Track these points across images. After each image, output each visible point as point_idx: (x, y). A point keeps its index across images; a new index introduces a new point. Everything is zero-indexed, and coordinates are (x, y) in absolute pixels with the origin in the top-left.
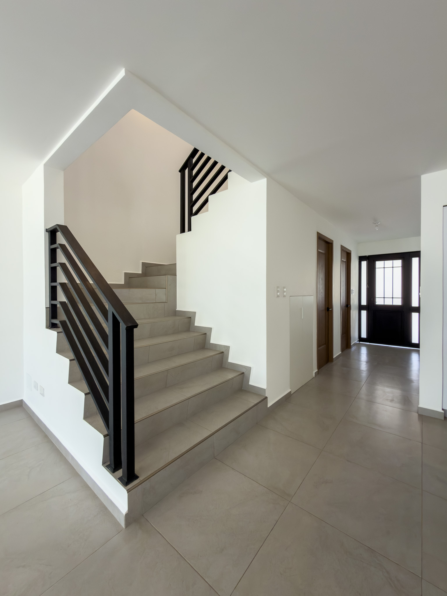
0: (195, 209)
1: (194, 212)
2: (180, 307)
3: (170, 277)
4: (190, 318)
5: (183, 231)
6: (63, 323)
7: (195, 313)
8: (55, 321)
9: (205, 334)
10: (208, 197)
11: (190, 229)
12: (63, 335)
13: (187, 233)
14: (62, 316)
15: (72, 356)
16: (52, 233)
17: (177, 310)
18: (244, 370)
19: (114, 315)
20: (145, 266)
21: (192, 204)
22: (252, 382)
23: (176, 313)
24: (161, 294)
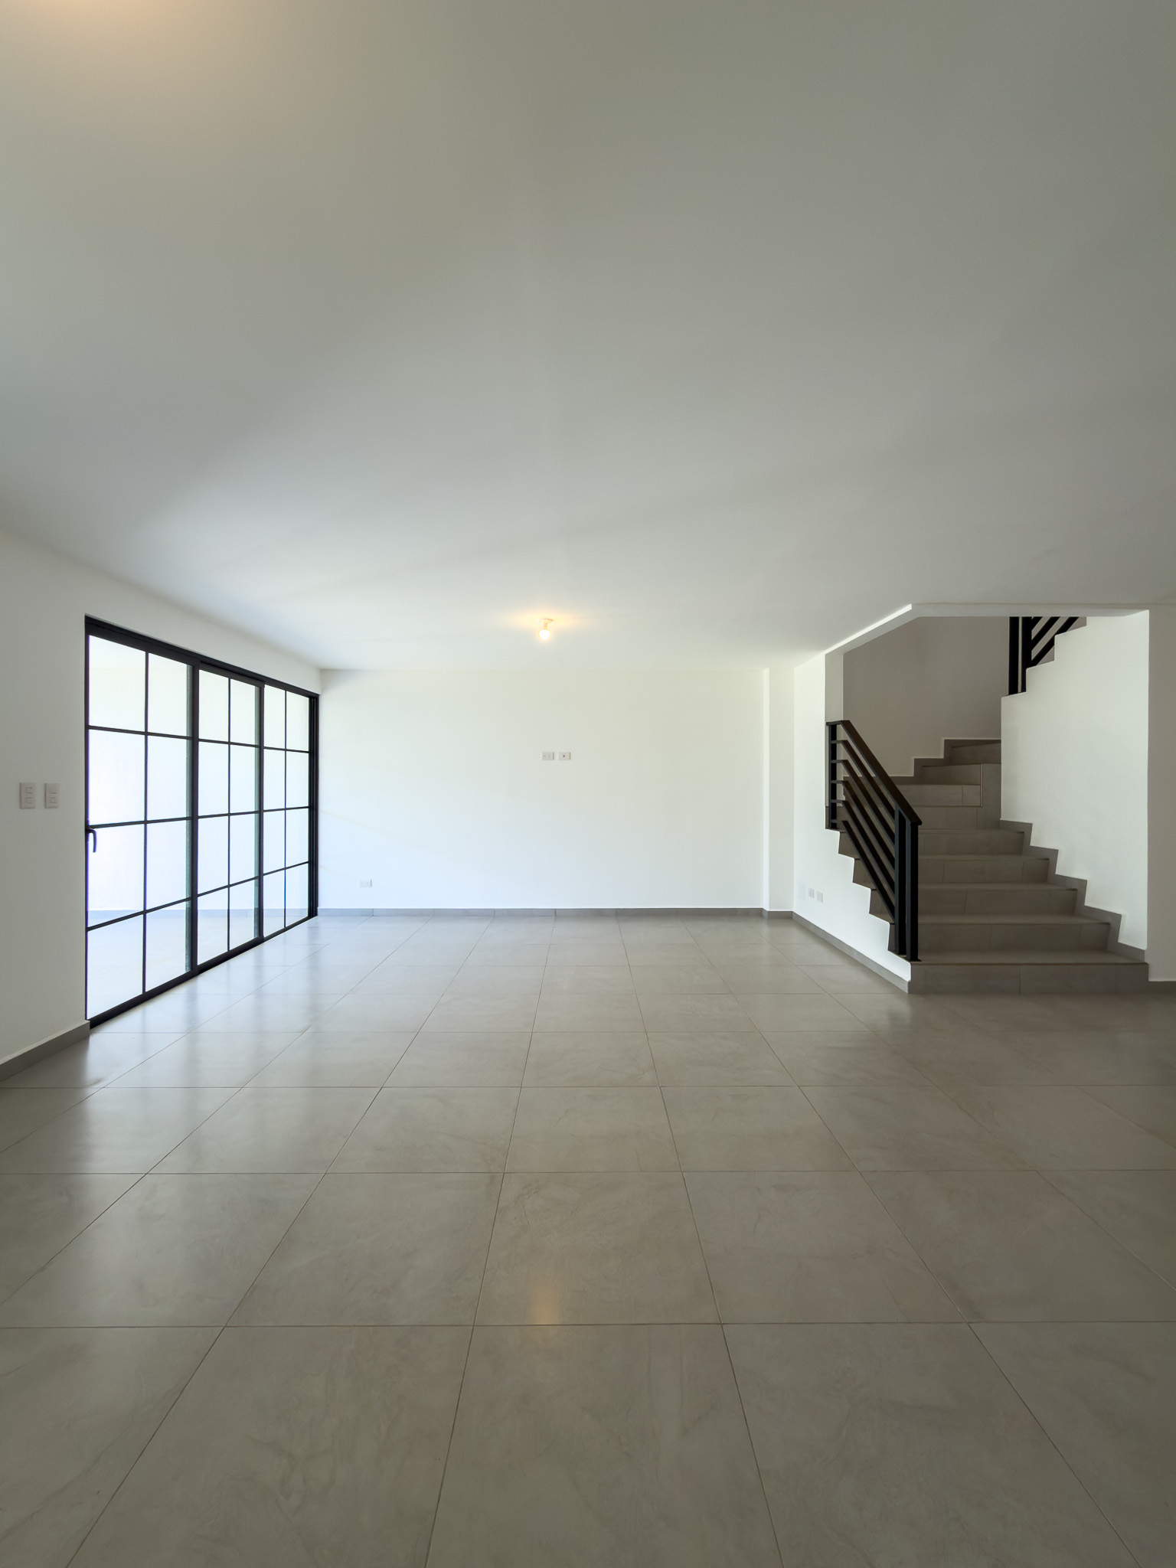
0: (1035, 652)
1: (1033, 657)
2: (1005, 817)
3: (986, 768)
4: (1023, 833)
5: (1013, 690)
6: (846, 823)
7: (1031, 825)
8: (834, 821)
9: (1048, 858)
10: (1054, 637)
11: (1024, 689)
12: (846, 835)
13: (1019, 696)
14: (843, 815)
15: (858, 857)
16: (832, 728)
17: (1001, 819)
18: (1109, 920)
19: (900, 812)
20: (951, 745)
21: (1029, 644)
22: (1123, 939)
23: (1000, 825)
24: (970, 794)
